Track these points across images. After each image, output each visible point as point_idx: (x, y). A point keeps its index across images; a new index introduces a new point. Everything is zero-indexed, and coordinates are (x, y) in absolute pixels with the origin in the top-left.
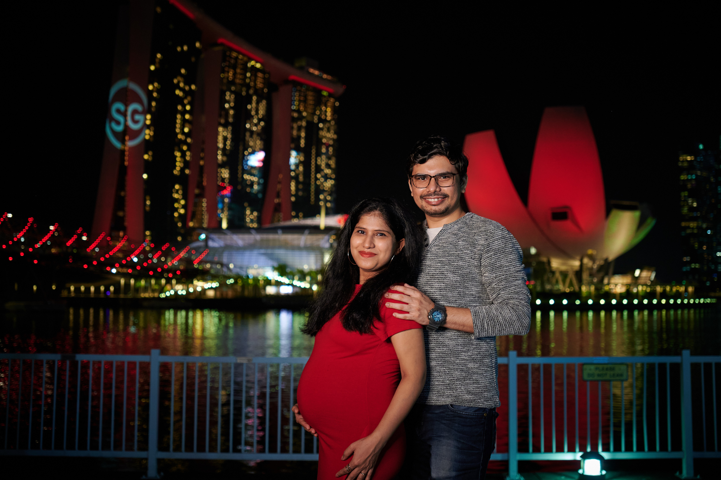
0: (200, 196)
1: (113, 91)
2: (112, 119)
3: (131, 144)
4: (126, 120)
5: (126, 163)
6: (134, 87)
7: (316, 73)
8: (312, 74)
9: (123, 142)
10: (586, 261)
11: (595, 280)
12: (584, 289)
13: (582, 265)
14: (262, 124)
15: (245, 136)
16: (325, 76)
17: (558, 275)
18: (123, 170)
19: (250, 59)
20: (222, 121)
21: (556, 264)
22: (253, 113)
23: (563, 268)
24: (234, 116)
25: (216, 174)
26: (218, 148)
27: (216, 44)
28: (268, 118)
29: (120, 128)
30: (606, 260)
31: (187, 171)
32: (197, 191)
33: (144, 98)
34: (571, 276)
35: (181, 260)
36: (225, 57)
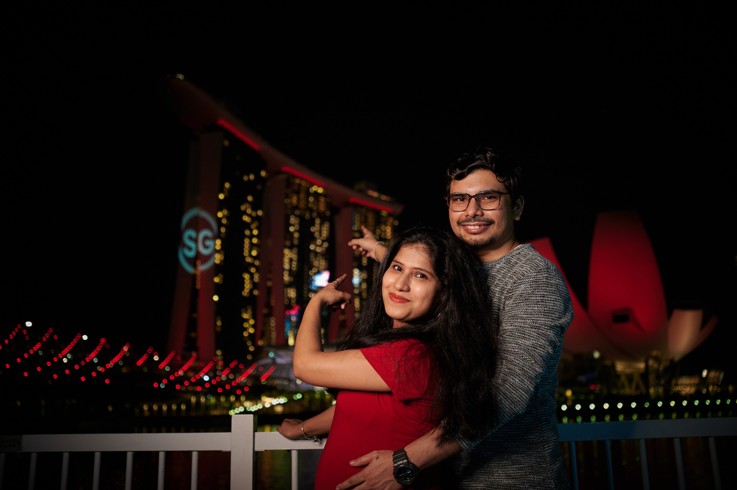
0: (269, 315)
1: (186, 219)
2: (185, 246)
3: (202, 268)
4: (197, 246)
5: (198, 286)
6: (205, 215)
7: (375, 194)
8: (371, 197)
9: (195, 266)
10: (651, 362)
11: (663, 382)
12: (652, 391)
13: (647, 367)
14: (326, 245)
15: (309, 256)
16: (384, 198)
17: (623, 379)
18: (195, 293)
19: (312, 185)
20: (288, 243)
21: (620, 367)
22: (317, 234)
23: (628, 371)
24: (300, 239)
25: (283, 294)
26: (284, 269)
27: (280, 172)
28: (331, 239)
29: (191, 254)
30: (672, 361)
31: (256, 293)
32: (265, 311)
33: (214, 224)
34: (637, 378)
35: (250, 377)
36: (289, 184)
